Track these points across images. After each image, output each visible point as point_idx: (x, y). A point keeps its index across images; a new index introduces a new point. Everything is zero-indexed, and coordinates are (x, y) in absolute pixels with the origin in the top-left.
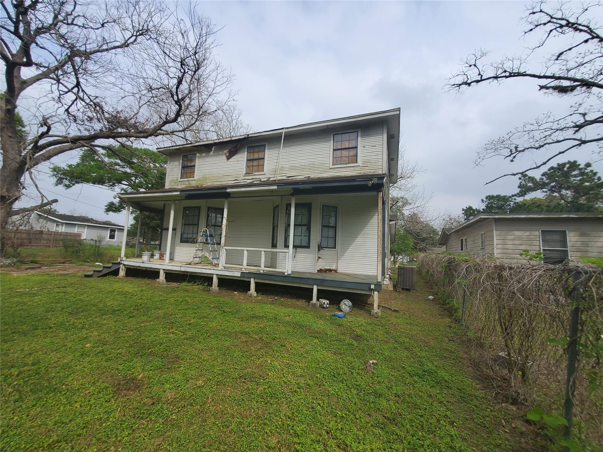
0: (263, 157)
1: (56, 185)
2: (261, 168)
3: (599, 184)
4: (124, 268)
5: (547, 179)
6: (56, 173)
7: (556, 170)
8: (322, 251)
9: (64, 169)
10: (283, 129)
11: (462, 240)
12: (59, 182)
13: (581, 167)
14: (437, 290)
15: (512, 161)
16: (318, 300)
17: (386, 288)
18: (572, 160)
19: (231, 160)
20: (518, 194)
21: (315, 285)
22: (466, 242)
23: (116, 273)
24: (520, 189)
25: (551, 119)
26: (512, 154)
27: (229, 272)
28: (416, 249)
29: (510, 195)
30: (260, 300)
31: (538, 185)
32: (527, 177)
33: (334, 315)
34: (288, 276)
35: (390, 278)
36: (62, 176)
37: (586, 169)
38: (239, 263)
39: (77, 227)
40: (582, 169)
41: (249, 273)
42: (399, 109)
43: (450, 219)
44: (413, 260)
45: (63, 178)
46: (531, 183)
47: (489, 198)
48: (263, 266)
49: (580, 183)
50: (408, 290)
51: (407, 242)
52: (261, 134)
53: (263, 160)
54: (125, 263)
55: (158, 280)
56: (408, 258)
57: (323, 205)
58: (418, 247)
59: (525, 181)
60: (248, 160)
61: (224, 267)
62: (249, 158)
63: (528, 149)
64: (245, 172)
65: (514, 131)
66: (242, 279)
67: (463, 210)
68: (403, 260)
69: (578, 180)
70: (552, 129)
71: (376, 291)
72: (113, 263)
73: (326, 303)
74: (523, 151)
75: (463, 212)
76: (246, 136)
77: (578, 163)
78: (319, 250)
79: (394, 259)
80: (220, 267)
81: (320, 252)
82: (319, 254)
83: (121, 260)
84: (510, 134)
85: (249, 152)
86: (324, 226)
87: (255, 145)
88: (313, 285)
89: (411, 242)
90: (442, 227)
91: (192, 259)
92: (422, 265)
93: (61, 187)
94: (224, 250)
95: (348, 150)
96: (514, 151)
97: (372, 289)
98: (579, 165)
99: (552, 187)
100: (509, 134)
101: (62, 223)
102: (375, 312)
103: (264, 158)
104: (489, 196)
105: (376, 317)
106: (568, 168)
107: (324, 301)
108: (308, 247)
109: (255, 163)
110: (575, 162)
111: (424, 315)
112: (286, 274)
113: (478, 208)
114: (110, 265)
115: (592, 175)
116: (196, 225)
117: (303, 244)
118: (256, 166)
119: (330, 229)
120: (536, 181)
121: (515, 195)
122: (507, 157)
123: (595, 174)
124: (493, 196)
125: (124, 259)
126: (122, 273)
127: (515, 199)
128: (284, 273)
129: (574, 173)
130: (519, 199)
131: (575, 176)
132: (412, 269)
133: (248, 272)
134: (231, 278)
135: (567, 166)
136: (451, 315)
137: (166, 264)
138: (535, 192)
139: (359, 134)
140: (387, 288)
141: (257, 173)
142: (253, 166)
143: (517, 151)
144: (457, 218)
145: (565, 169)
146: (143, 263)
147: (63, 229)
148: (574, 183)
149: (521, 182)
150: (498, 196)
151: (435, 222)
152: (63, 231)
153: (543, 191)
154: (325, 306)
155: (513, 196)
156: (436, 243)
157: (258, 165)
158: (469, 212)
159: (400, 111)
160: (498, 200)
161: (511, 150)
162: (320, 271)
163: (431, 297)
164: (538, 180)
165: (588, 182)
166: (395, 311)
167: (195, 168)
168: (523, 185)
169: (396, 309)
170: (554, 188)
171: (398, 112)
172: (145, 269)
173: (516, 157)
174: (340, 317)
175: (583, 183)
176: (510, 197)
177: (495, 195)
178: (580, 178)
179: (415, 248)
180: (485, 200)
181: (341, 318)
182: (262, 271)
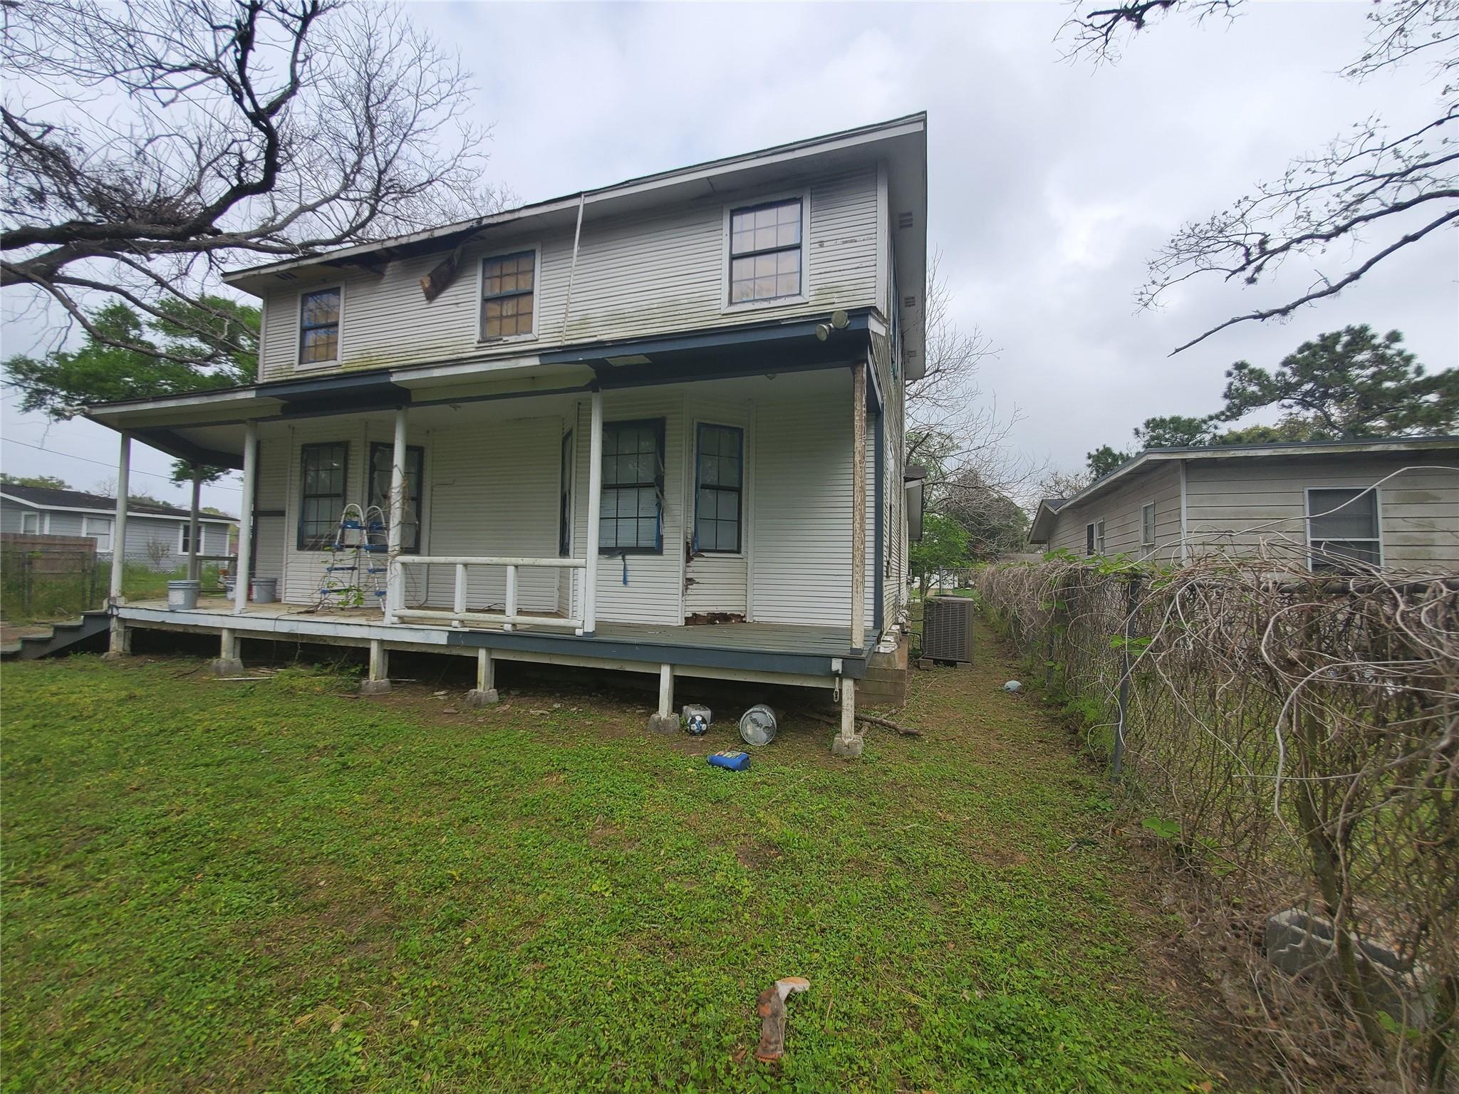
0: (529, 288)
1: (27, 410)
2: (523, 320)
3: (1417, 383)
4: (121, 630)
5: (1294, 374)
6: (21, 377)
7: (1317, 349)
8: (697, 563)
9: (44, 365)
10: (578, 195)
11: (1091, 528)
12: (35, 400)
13: (1376, 341)
14: (1028, 663)
15: (1251, 280)
16: (677, 708)
17: (885, 665)
18: (1357, 325)
19: (440, 300)
20: (1223, 413)
21: (667, 664)
22: (1102, 533)
23: (99, 643)
24: (1227, 402)
25: (1374, 143)
26: (1249, 263)
27: (413, 633)
28: (975, 556)
29: (1204, 416)
30: (505, 714)
31: (1270, 391)
32: (1246, 371)
33: (713, 763)
34: (588, 642)
35: (904, 633)
36: (41, 386)
37: (1387, 347)
38: (445, 604)
39: (85, 522)
40: (1379, 346)
41: (470, 632)
42: (922, 117)
43: (1057, 483)
44: (967, 585)
45: (45, 392)
46: (1256, 384)
47: (1153, 424)
48: (510, 609)
49: (1373, 384)
50: (952, 664)
51: (952, 539)
52: (516, 215)
53: (528, 298)
54: (124, 614)
55: (215, 661)
56: (956, 578)
57: (701, 425)
58: (978, 551)
59: (1241, 380)
60: (486, 300)
61: (400, 618)
62: (488, 294)
63: (1299, 241)
64: (477, 337)
65: (1255, 194)
66: (455, 652)
67: (1090, 456)
68: (943, 584)
69: (1367, 377)
70: (1375, 178)
71: (848, 677)
72: (87, 616)
73: (699, 719)
74: (1286, 248)
75: (1090, 462)
76: (475, 224)
77: (1369, 333)
78: (689, 559)
79: (922, 583)
80: (389, 619)
81: (692, 563)
82: (689, 570)
83: (110, 607)
84: (1245, 206)
85: (488, 275)
86: (704, 487)
87: (506, 253)
88: (659, 664)
89: (962, 537)
90: (1037, 501)
91: (317, 597)
92: (990, 594)
93: (39, 416)
94: (399, 566)
95: (774, 255)
96: (1255, 252)
97: (836, 674)
98: (1373, 337)
99: (1306, 394)
100: (1242, 205)
101: (42, 512)
102: (847, 742)
103: (531, 293)
104: (1154, 420)
105: (847, 761)
106: (1347, 345)
107: (694, 712)
108: (657, 550)
109: (509, 308)
110: (1364, 329)
111: (994, 744)
112: (579, 632)
113: (1125, 453)
114: (79, 621)
115: (1402, 363)
116: (338, 495)
117: (642, 543)
118: (512, 316)
119: (723, 497)
120: (1268, 378)
121: (1217, 417)
122: (1234, 272)
123: (1408, 360)
124: (1163, 421)
125: (121, 602)
126: (117, 644)
127: (1216, 428)
128: (574, 628)
129: (1359, 358)
130: (1224, 429)
131: (1362, 366)
132: (963, 604)
133: (467, 630)
134: (424, 649)
135: (1345, 339)
136: (1075, 743)
137: (236, 612)
138: (1263, 408)
139: (807, 205)
140: (889, 662)
141: (512, 339)
142: (501, 317)
143: (1263, 252)
144: (1072, 480)
145: (1339, 348)
146: (172, 611)
147: (47, 528)
148: (1357, 382)
149: (1231, 384)
150: (1176, 420)
151: (1020, 485)
152: (46, 532)
153: (1283, 406)
154: (694, 727)
155: (1211, 418)
156: (1022, 540)
157: (517, 315)
158: (1104, 460)
159: (925, 121)
160: (1176, 430)
161: (1248, 250)
162: (693, 620)
163: (1013, 684)
164: (1273, 378)
165: (1391, 379)
166: (908, 734)
167: (337, 332)
168: (1237, 390)
169: (913, 728)
170: (1311, 396)
171: (919, 127)
172: (181, 630)
173: (1265, 266)
174: (728, 769)
175: (1381, 382)
176: (1204, 422)
177: (1167, 417)
178: (1373, 369)
179: (972, 556)
180: (1142, 429)
181: (734, 771)
182: (508, 627)
